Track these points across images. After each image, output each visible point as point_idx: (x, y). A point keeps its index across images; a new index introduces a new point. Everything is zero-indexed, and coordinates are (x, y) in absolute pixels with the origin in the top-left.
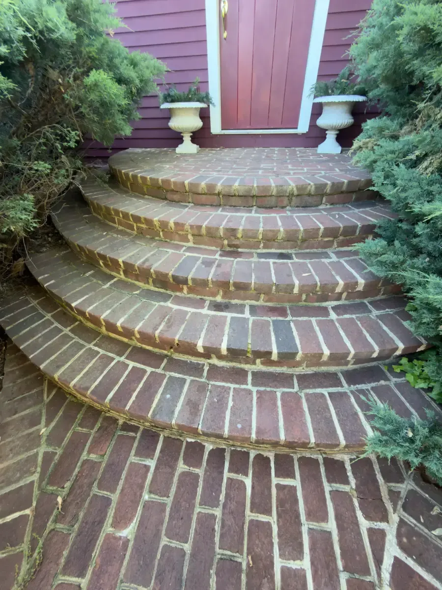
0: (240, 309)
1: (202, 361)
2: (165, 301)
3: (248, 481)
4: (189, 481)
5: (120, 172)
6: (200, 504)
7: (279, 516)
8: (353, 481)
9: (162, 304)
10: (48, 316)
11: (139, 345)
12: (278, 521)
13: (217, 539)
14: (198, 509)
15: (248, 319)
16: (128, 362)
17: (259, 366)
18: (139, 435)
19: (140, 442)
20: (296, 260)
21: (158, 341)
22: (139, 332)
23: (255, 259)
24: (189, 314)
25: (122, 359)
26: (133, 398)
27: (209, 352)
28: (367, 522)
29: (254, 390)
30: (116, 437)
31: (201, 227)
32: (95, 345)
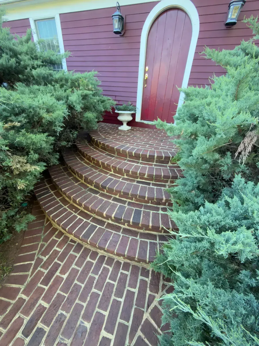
0: (124, 202)
1: (105, 220)
2: (97, 194)
3: (111, 269)
4: (90, 264)
5: (92, 138)
6: (91, 273)
7: (118, 283)
8: (150, 277)
9: (95, 195)
10: (52, 192)
11: (83, 210)
12: (117, 284)
13: (94, 285)
14: (90, 274)
15: (126, 207)
16: (78, 215)
17: (126, 226)
18: (76, 244)
19: (75, 247)
20: (151, 186)
21: (90, 209)
22: (84, 205)
23: (135, 183)
24: (104, 201)
25: (76, 214)
26: (76, 229)
27: (108, 217)
28: (150, 292)
29: (122, 235)
30: (67, 244)
31: (116, 167)
32: (67, 207)
